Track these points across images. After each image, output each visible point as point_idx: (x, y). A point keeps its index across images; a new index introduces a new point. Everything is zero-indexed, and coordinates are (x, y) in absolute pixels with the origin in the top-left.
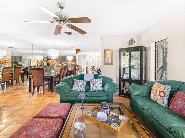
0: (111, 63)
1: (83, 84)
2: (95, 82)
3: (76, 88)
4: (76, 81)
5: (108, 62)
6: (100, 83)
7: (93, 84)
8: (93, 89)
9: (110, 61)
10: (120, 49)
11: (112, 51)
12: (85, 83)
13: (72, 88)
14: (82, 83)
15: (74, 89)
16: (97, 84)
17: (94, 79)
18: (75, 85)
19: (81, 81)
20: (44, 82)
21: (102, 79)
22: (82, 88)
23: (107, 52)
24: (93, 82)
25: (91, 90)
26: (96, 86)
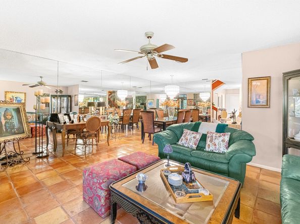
0: (266, 104)
1: (194, 137)
2: (214, 138)
3: (183, 142)
4: (185, 131)
5: (257, 103)
6: (223, 141)
7: (211, 141)
8: (209, 147)
9: (263, 100)
10: (284, 74)
11: (268, 79)
12: (198, 137)
13: (178, 141)
14: (194, 135)
15: (180, 143)
16: (217, 142)
17: (216, 132)
18: (182, 137)
19: (193, 132)
20: (154, 128)
21: (229, 133)
22: (191, 144)
23: (254, 83)
24: (212, 137)
25: (207, 149)
26: (215, 145)
